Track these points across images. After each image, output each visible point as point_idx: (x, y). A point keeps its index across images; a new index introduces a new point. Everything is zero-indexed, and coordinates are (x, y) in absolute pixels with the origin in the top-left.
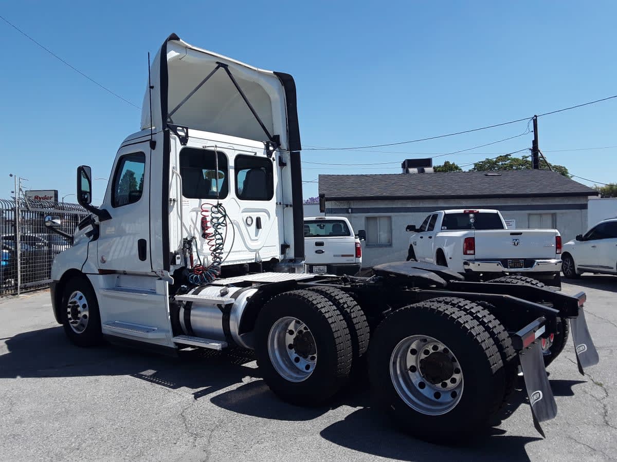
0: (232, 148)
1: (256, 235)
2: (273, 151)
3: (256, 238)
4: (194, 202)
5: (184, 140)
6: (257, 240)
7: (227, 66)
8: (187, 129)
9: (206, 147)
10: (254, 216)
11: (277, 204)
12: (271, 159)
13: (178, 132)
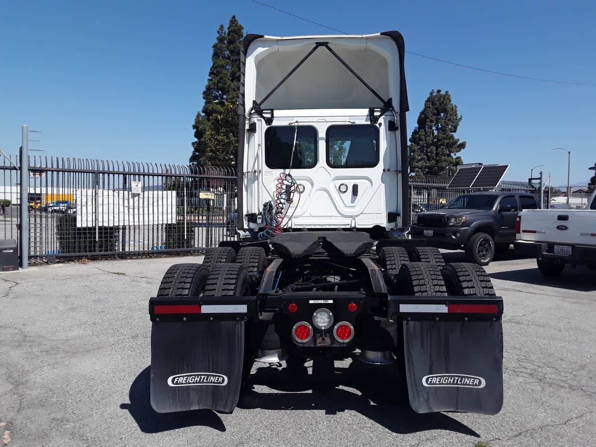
0: (324, 120)
1: (353, 201)
2: (380, 116)
3: (352, 205)
4: (278, 172)
5: (269, 121)
6: (354, 207)
7: (328, 43)
8: (272, 111)
9: (292, 124)
10: (350, 183)
11: (384, 170)
12: (377, 125)
13: (263, 115)
